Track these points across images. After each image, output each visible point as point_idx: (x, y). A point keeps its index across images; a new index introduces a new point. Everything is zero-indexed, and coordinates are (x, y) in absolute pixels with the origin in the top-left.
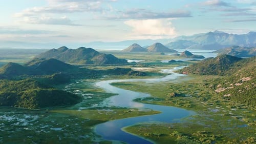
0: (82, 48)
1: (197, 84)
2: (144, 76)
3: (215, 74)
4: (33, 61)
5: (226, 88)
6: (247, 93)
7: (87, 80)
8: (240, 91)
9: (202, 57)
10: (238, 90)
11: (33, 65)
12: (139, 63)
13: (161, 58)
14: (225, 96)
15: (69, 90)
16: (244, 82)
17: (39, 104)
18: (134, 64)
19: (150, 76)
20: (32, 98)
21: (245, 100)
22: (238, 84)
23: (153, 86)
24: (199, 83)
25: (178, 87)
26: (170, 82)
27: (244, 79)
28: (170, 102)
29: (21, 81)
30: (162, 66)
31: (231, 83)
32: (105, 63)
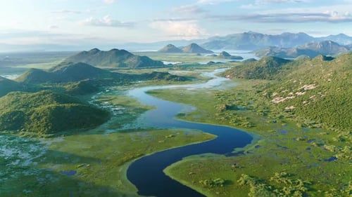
0: (115, 49)
1: (247, 91)
2: (184, 81)
3: (263, 77)
4: (59, 65)
5: (285, 97)
6: (314, 106)
7: (119, 87)
8: (304, 102)
9: (241, 58)
10: (302, 101)
11: (58, 71)
12: (176, 65)
13: (198, 59)
14: (287, 108)
15: (96, 103)
16: (307, 90)
17: (52, 127)
18: (170, 67)
19: (191, 81)
20: (44, 119)
21: (315, 116)
22: (300, 93)
23: (197, 95)
24: (248, 89)
25: (226, 96)
26: (215, 89)
27: (306, 87)
28: (223, 118)
29: (34, 94)
30: (201, 69)
31: (290, 91)
32: (140, 66)
